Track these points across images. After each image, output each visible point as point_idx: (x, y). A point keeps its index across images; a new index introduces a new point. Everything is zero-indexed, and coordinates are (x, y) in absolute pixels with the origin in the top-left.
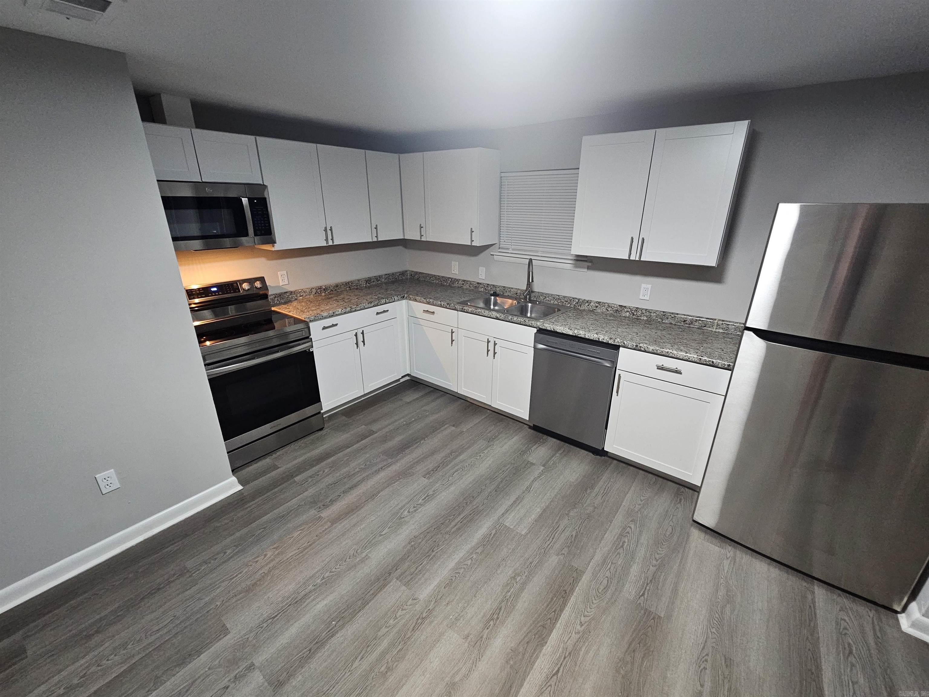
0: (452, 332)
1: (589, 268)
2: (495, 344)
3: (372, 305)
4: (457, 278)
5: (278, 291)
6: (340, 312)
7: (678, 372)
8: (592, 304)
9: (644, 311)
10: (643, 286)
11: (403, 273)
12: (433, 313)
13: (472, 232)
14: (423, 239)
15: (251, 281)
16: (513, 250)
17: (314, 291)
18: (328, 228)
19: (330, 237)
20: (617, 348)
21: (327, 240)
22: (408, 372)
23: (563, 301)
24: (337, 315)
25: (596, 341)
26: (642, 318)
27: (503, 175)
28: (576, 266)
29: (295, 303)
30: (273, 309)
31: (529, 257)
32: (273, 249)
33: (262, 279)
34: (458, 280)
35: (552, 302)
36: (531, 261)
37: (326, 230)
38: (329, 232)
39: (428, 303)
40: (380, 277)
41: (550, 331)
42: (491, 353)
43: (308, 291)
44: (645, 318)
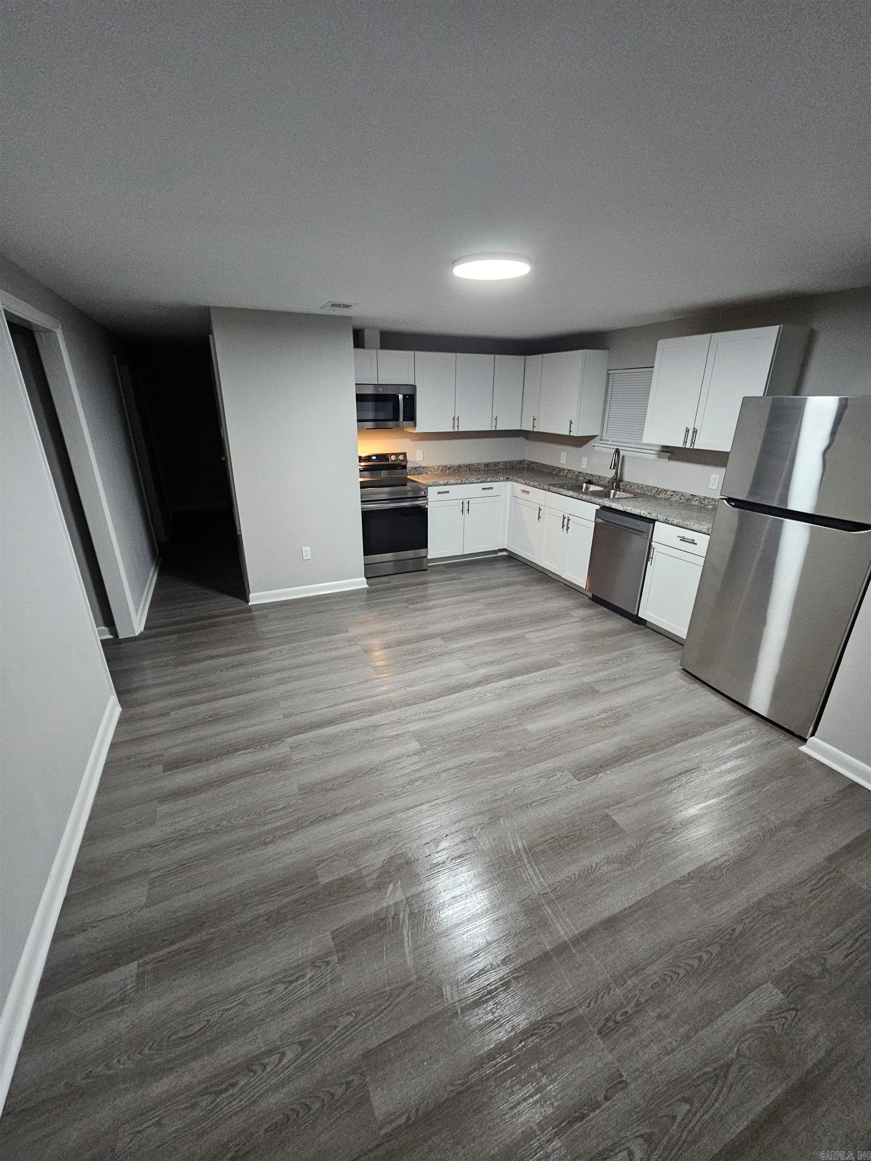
0: (540, 510)
1: (669, 459)
2: (569, 520)
3: (479, 481)
4: (564, 467)
5: (414, 465)
6: (452, 483)
7: (693, 542)
8: (669, 492)
9: (710, 500)
10: (713, 476)
11: (521, 462)
12: (528, 492)
13: (571, 423)
14: (535, 430)
15: (397, 455)
16: (612, 441)
17: (441, 468)
18: (456, 418)
19: (456, 425)
20: (653, 521)
21: (453, 427)
22: (505, 547)
23: (645, 489)
24: (450, 484)
25: (638, 516)
26: (708, 507)
27: (610, 372)
28: (659, 457)
29: (424, 475)
30: (408, 477)
31: (616, 447)
32: (414, 432)
33: (404, 454)
34: (564, 470)
35: (636, 490)
36: (617, 451)
37: (454, 419)
38: (456, 421)
39: (526, 484)
40: (499, 463)
41: (608, 508)
42: (565, 528)
43: (436, 467)
44: (711, 507)
